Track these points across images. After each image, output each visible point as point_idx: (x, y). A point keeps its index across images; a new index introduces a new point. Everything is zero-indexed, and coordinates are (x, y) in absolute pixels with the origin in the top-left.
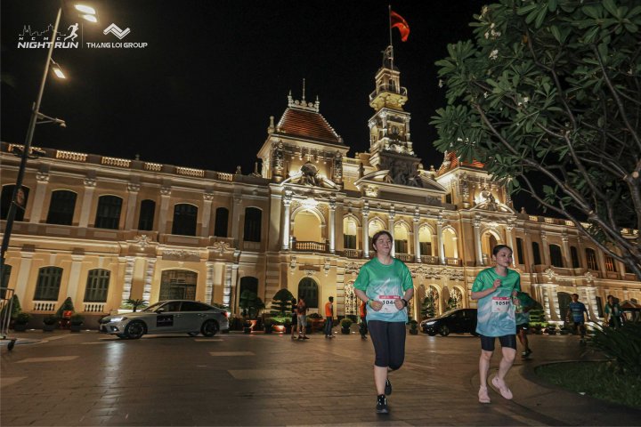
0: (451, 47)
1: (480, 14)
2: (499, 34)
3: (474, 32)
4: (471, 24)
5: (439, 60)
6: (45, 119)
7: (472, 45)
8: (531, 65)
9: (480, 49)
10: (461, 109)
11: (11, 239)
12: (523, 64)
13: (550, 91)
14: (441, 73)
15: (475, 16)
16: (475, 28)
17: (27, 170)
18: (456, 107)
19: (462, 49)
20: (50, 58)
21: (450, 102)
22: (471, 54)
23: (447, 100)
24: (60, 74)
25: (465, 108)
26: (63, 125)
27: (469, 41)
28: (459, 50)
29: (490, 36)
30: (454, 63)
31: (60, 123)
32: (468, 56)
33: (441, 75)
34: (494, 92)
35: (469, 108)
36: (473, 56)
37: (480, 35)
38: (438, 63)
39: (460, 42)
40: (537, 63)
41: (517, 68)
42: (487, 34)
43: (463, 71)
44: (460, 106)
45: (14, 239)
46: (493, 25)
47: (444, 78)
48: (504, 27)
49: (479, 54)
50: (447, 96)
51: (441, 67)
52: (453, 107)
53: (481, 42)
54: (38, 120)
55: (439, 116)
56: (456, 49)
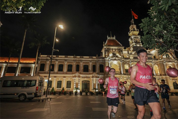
0: (142, 20)
1: (150, 9)
2: (156, 14)
3: (149, 14)
4: (148, 13)
5: (140, 24)
6: (55, 50)
7: (149, 18)
8: (167, 21)
9: (152, 19)
10: (149, 35)
11: (50, 75)
12: (165, 21)
13: (174, 28)
14: (141, 27)
15: (149, 10)
16: (149, 13)
17: (52, 60)
18: (147, 35)
19: (146, 20)
20: (55, 37)
21: (145, 34)
22: (149, 20)
23: (144, 34)
24: (57, 40)
25: (150, 35)
26: (58, 51)
27: (148, 17)
28: (145, 20)
29: (154, 15)
30: (144, 24)
31: (57, 51)
32: (148, 21)
33: (141, 28)
34: (156, 31)
35: (151, 35)
36: (150, 21)
37: (151, 15)
38: (139, 25)
39: (145, 18)
40: (169, 20)
41: (163, 23)
42: (153, 15)
43: (146, 26)
44: (148, 35)
45: (51, 75)
46: (154, 12)
47: (142, 28)
48: (157, 12)
49: (151, 20)
50: (144, 33)
51: (140, 26)
52: (146, 35)
53: (151, 17)
54: (54, 51)
55: (143, 38)
56: (144, 20)
